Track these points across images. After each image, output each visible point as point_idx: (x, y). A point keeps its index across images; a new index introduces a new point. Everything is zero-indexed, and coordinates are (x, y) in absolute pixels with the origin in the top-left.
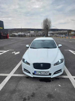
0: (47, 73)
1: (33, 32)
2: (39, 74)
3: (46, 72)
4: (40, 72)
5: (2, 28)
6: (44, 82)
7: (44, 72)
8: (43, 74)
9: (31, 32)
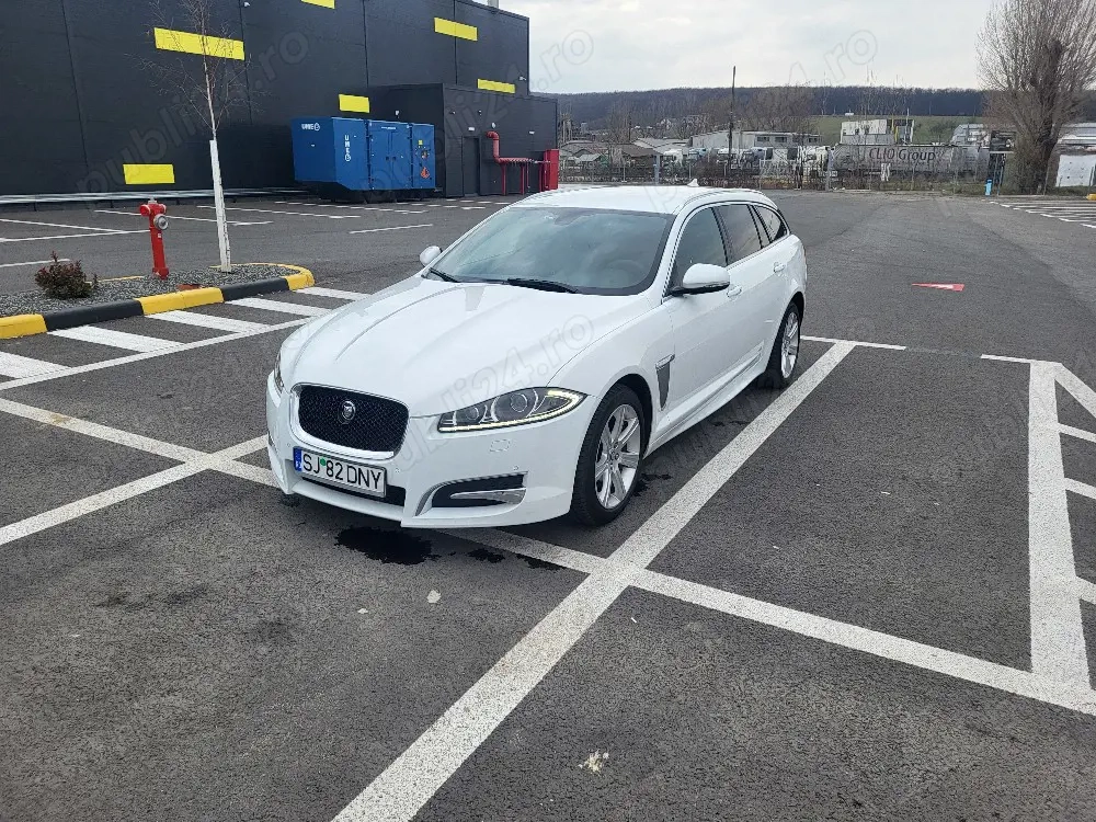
0: (372, 481)
1: (878, 125)
2: (323, 475)
3: (364, 470)
4: (328, 461)
5: (509, 88)
6: (352, 548)
7: (351, 464)
8: (345, 481)
9: (848, 127)
